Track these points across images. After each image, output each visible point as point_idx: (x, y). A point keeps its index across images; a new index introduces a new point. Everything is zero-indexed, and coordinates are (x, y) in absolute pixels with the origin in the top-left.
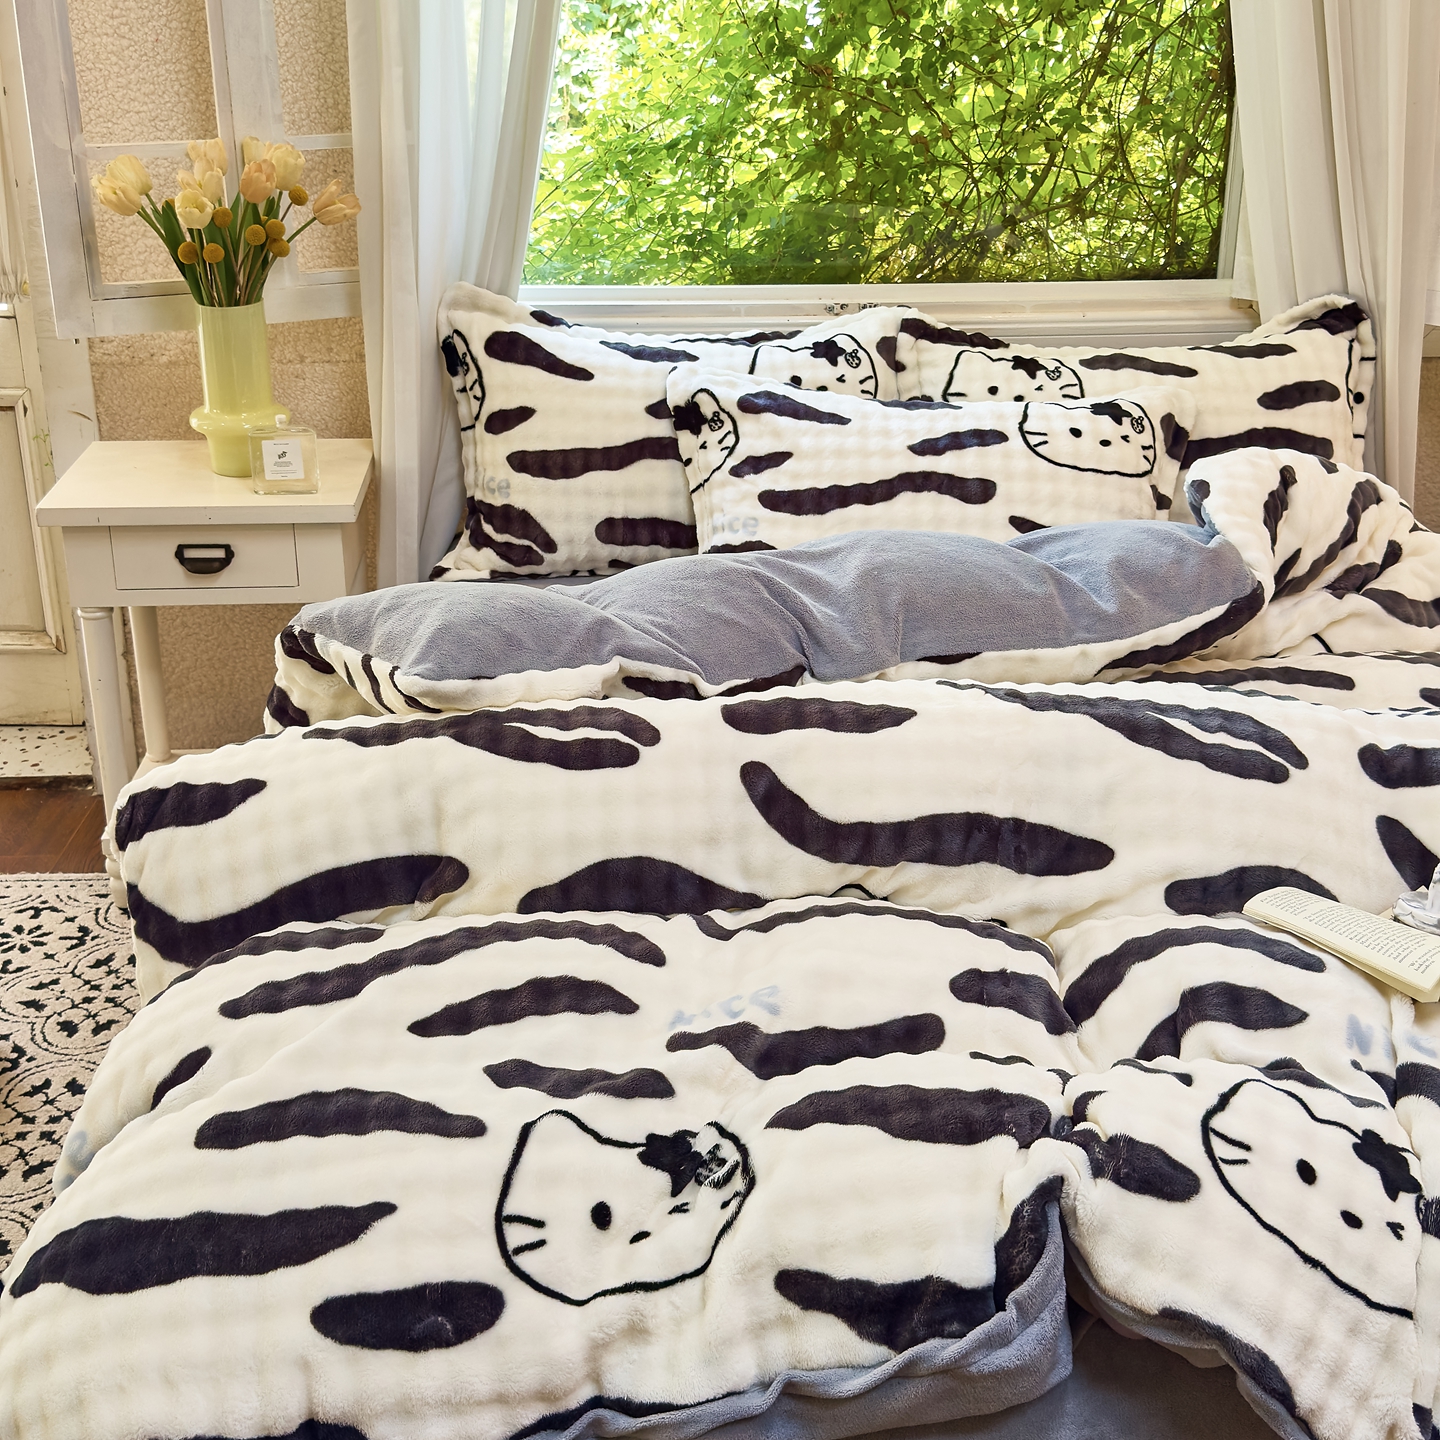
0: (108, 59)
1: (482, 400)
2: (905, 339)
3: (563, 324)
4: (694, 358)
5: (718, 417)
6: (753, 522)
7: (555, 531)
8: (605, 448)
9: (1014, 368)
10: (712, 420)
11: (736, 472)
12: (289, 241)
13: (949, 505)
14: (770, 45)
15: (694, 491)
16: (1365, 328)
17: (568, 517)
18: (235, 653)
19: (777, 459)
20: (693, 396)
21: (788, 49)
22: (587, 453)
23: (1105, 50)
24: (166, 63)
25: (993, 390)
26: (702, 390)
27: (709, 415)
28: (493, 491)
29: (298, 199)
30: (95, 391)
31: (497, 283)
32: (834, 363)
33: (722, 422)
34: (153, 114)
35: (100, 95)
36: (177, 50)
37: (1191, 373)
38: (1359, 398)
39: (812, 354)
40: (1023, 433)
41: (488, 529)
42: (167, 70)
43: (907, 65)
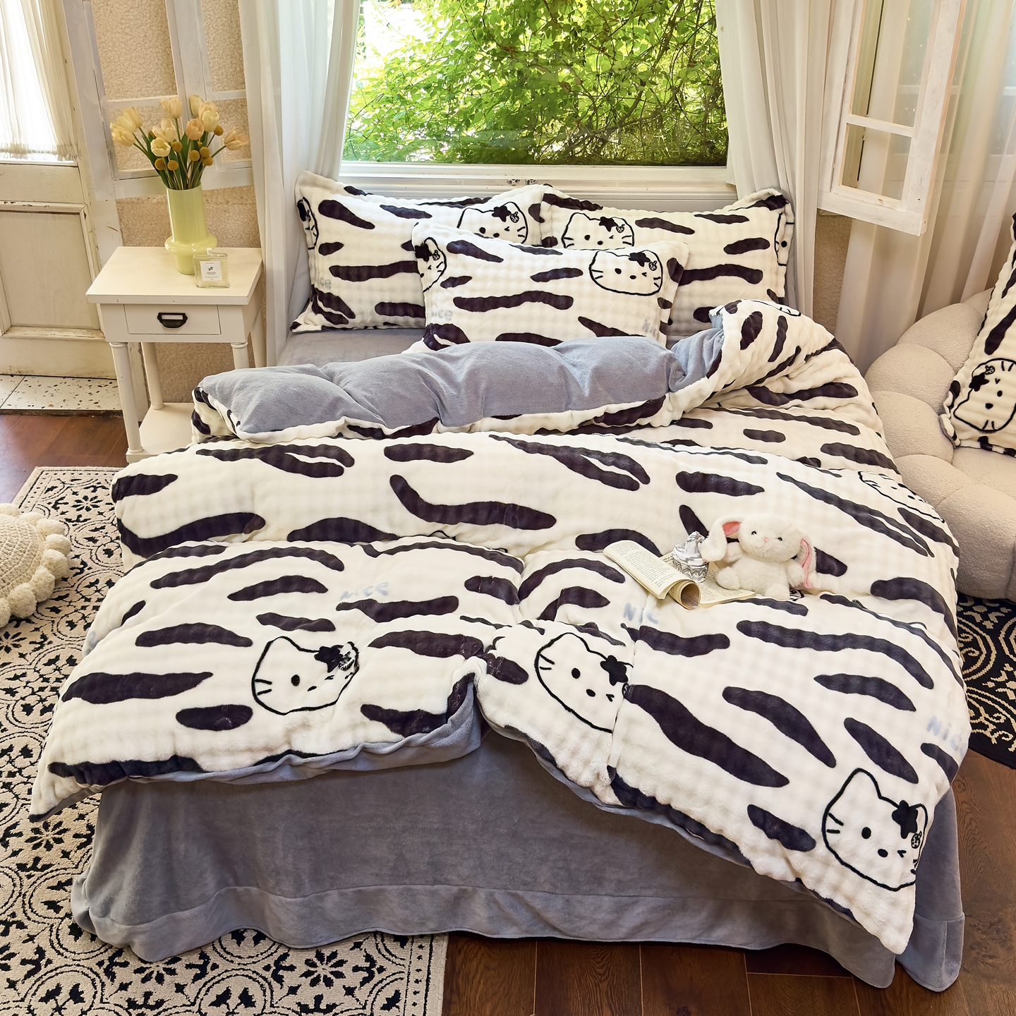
0: (119, 45)
1: (317, 236)
2: (545, 205)
3: (362, 194)
4: (429, 216)
6: (450, 313)
7: (354, 308)
8: (379, 266)
9: (600, 224)
11: (444, 285)
12: (212, 157)
13: (548, 309)
14: (480, 35)
15: (424, 291)
16: (788, 207)
17: (360, 301)
18: (197, 352)
19: (464, 280)
20: (425, 241)
21: (490, 37)
22: (370, 268)
23: (667, 38)
24: (150, 47)
25: (587, 237)
26: (429, 238)
27: (433, 252)
28: (323, 285)
29: (218, 132)
30: (119, 216)
31: (326, 172)
32: (504, 220)
33: (439, 256)
34: (145, 74)
35: (116, 64)
36: (156, 41)
37: (691, 232)
38: (784, 244)
39: (493, 215)
40: (591, 271)
41: (320, 304)
42: (151, 52)
43: (556, 45)
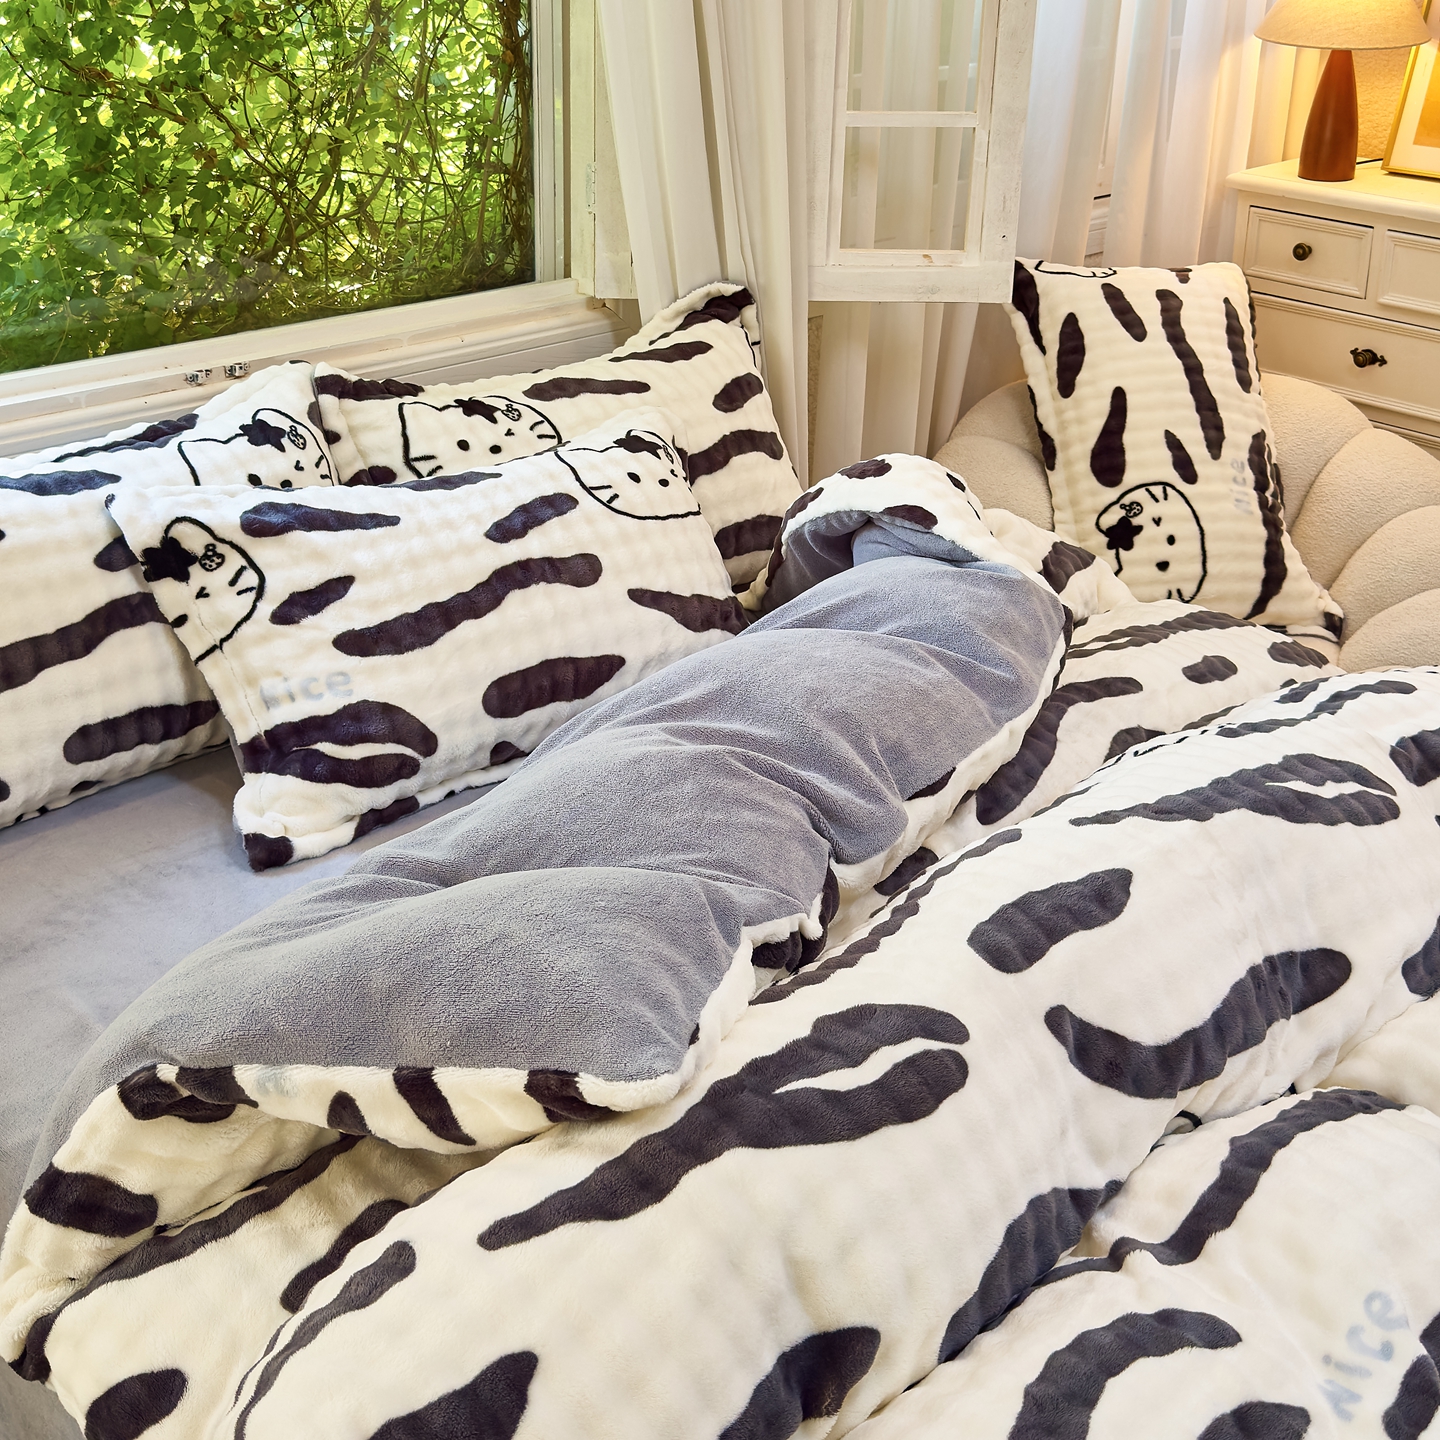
2: (324, 401)
4: (114, 477)
5: (213, 550)
6: (340, 678)
8: (58, 631)
9: (467, 414)
10: (205, 556)
11: (281, 618)
15: (201, 660)
16: (749, 312)
19: (335, 588)
20: (167, 530)
22: (35, 642)
25: (464, 445)
26: (179, 520)
27: (199, 551)
32: (281, 448)
33: (222, 557)
37: (641, 387)
39: (252, 443)
40: (589, 490)
